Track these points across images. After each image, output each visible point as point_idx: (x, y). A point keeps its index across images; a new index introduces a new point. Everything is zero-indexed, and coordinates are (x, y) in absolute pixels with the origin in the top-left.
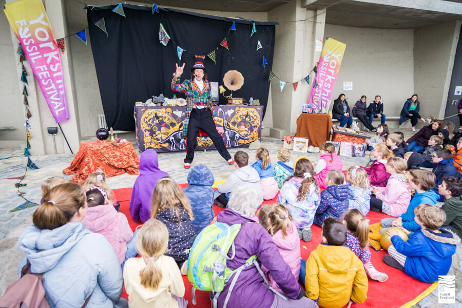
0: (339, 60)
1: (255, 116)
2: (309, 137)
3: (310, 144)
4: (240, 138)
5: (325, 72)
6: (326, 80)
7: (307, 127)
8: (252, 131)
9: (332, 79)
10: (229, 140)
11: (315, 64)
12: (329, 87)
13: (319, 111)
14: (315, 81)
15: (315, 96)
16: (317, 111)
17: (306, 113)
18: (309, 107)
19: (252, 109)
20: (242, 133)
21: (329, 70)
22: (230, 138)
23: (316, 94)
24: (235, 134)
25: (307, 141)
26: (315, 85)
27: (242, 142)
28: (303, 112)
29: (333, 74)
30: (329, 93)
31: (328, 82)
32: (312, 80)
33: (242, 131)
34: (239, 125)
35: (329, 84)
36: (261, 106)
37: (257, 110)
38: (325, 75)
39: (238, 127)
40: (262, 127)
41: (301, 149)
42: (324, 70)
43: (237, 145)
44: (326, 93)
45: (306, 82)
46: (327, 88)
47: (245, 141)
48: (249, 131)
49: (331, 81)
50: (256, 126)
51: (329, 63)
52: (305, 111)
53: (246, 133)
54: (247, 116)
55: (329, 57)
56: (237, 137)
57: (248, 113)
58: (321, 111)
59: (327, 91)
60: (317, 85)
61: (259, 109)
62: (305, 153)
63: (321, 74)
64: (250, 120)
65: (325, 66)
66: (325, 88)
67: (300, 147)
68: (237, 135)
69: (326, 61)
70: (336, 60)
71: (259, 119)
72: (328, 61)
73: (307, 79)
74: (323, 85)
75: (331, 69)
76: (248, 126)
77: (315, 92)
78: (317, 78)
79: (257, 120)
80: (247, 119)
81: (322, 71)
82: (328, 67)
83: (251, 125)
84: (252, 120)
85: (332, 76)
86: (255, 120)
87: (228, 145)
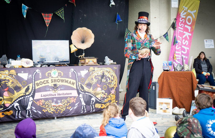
0: (194, 17)
1: (112, 76)
2: (172, 97)
3: (175, 105)
4: (97, 102)
5: (182, 29)
6: (184, 37)
7: (169, 87)
8: (109, 93)
9: (189, 36)
10: (84, 104)
11: (172, 21)
12: (187, 44)
13: (181, 68)
14: (174, 38)
15: (177, 54)
16: (179, 69)
17: (167, 70)
18: (170, 64)
19: (108, 69)
20: (99, 97)
21: (186, 26)
22: (85, 102)
23: (176, 52)
24: (91, 97)
25: (171, 101)
26: (175, 42)
27: (98, 106)
28: (164, 70)
29: (189, 31)
30: (187, 49)
31: (186, 38)
32: (171, 37)
33: (98, 94)
34: (95, 87)
35: (186, 41)
36: (118, 65)
37: (113, 70)
38: (182, 31)
39: (93, 89)
40: (120, 90)
41: (165, 111)
42: (181, 27)
43: (94, 111)
44: (184, 50)
45: (165, 39)
46: (185, 45)
47: (102, 106)
48: (106, 94)
49: (188, 38)
50: (113, 88)
51: (185, 19)
52: (166, 69)
53: (103, 95)
54: (103, 76)
55: (185, 13)
56: (93, 101)
57: (103, 74)
58: (183, 68)
59: (186, 48)
60: (177, 42)
61: (116, 68)
62: (170, 116)
63: (179, 30)
64: (107, 80)
65: (182, 23)
66: (183, 45)
67: (164, 109)
68: (93, 99)
69: (183, 17)
70: (192, 16)
71: (116, 79)
72: (184, 17)
73: (166, 36)
74: (182, 41)
75: (188, 25)
76: (105, 88)
77: (175, 50)
78: (176, 35)
79: (115, 80)
80: (104, 80)
81: (179, 28)
82: (185, 23)
83: (108, 87)
84: (109, 81)
85: (189, 32)
86: (112, 80)
87: (84, 110)
